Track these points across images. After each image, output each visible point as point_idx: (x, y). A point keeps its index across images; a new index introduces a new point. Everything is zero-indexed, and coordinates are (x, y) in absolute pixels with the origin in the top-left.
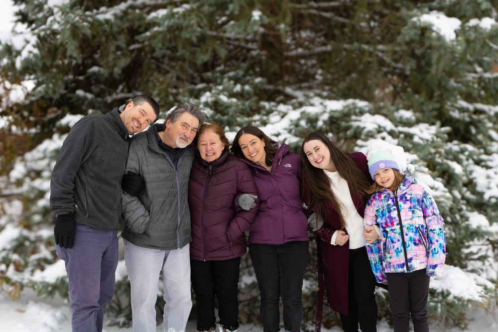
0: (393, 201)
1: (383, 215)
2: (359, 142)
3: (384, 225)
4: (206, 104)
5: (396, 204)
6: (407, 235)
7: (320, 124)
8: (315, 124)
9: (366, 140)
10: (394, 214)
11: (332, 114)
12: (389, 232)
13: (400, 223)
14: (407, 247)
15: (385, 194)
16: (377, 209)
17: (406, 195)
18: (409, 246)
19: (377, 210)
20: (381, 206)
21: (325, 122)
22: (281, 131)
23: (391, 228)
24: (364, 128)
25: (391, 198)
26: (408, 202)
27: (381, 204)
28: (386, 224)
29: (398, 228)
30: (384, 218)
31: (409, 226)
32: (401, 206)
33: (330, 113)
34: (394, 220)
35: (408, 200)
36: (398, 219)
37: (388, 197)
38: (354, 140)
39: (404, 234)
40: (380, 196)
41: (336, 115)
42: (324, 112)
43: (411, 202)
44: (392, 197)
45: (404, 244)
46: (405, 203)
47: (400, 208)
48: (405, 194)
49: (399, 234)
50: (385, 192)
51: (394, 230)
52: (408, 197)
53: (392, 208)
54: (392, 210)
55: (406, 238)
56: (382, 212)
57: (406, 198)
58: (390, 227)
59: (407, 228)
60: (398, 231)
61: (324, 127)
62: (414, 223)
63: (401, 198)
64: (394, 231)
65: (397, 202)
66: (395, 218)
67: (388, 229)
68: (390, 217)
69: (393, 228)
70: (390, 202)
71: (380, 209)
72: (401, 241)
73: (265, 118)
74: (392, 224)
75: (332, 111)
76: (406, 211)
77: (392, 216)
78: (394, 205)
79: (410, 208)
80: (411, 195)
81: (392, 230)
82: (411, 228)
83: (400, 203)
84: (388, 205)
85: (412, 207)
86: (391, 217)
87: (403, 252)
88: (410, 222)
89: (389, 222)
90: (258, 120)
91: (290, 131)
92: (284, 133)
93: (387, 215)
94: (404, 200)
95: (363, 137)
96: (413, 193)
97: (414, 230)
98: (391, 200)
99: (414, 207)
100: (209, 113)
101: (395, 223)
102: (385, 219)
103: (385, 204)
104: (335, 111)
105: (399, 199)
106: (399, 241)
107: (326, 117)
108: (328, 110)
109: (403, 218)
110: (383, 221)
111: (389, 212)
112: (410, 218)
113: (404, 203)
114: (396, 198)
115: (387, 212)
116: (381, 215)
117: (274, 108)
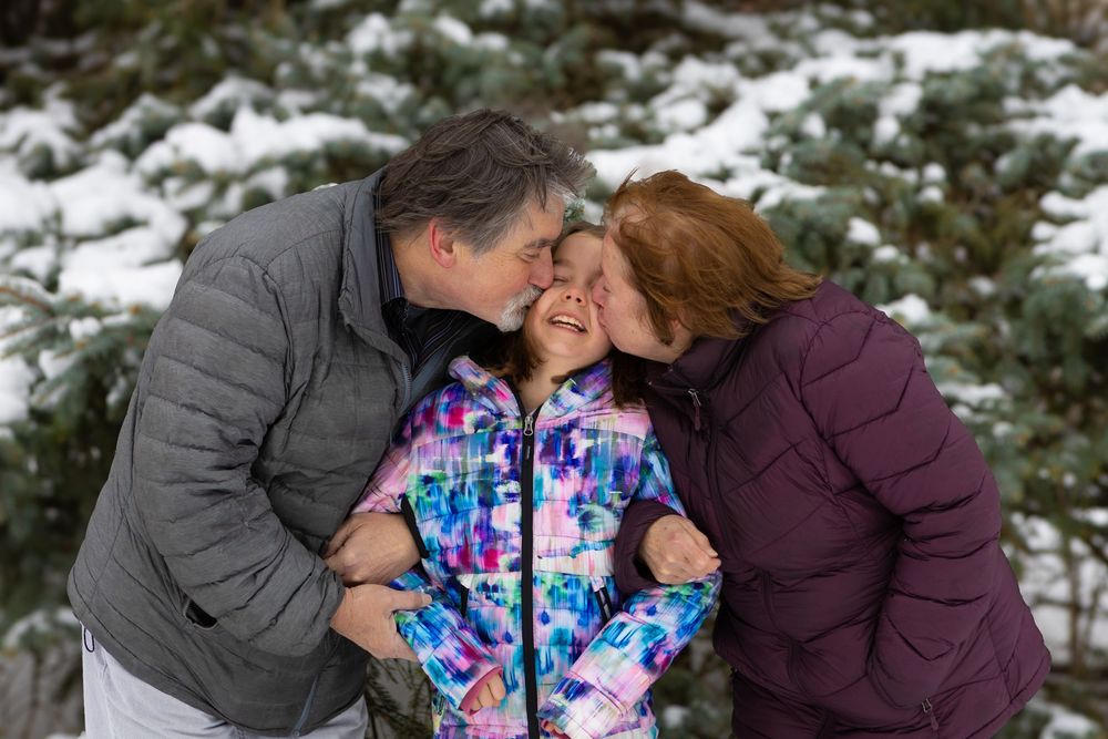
0: (511, 453)
1: (454, 511)
2: (1054, 203)
3: (453, 560)
4: (378, 62)
5: (523, 473)
6: (545, 620)
7: (887, 129)
8: (862, 133)
9: (1079, 194)
10: (507, 518)
11: (935, 85)
12: (474, 594)
13: (524, 565)
14: (542, 674)
15: (482, 413)
16: (430, 472)
17: (575, 434)
18: (550, 667)
19: (427, 480)
20: (455, 464)
21: (906, 123)
22: (732, 160)
23: (481, 577)
24: (1073, 143)
25: (506, 440)
26: (574, 473)
27: (454, 455)
28: (464, 554)
29: (510, 581)
30: (459, 526)
31: (559, 583)
32: (540, 482)
33: (923, 83)
34: (500, 546)
35: (575, 463)
36: (517, 541)
37: (491, 430)
38: (1031, 195)
39: (537, 612)
40: (456, 417)
41: (956, 91)
42: (898, 80)
43: (585, 474)
44: (510, 433)
45: (529, 655)
46: (560, 473)
47: (536, 495)
48: (572, 425)
49: (513, 610)
50: (485, 401)
51: (495, 589)
52: (581, 445)
53: (501, 490)
54: (501, 497)
55: (542, 632)
56: (453, 494)
57: (569, 450)
58: (476, 571)
59: (550, 593)
60: (512, 596)
61: (904, 141)
62: (583, 571)
63: (549, 451)
64: (496, 595)
65: (528, 465)
66: (507, 535)
67: (467, 581)
68: (485, 528)
69: (492, 579)
70: (498, 456)
71: (445, 478)
72: (519, 641)
73: (636, 112)
74: (491, 561)
75: (930, 75)
76: (554, 512)
77: (496, 524)
78: (513, 475)
79: (579, 499)
80: (593, 433)
81: (485, 587)
82: (568, 592)
83: (542, 470)
84: (488, 470)
85: (586, 494)
86: (489, 528)
87: (521, 690)
88: (567, 565)
89: (476, 548)
90: (609, 121)
91: (772, 164)
92: (749, 171)
93: (475, 516)
94: (561, 458)
95: (1066, 180)
96: (603, 427)
97: (581, 602)
98: (501, 449)
99: (595, 496)
100: (391, 97)
101: (504, 560)
102: (464, 532)
103: (475, 461)
104: (947, 76)
105: (539, 448)
106: (509, 639)
107: (907, 99)
108: (915, 68)
109: (539, 543)
110: (453, 540)
111: (487, 503)
112: (569, 544)
113: (556, 475)
114: (529, 441)
115: (475, 500)
116: (445, 508)
117: (662, 78)
